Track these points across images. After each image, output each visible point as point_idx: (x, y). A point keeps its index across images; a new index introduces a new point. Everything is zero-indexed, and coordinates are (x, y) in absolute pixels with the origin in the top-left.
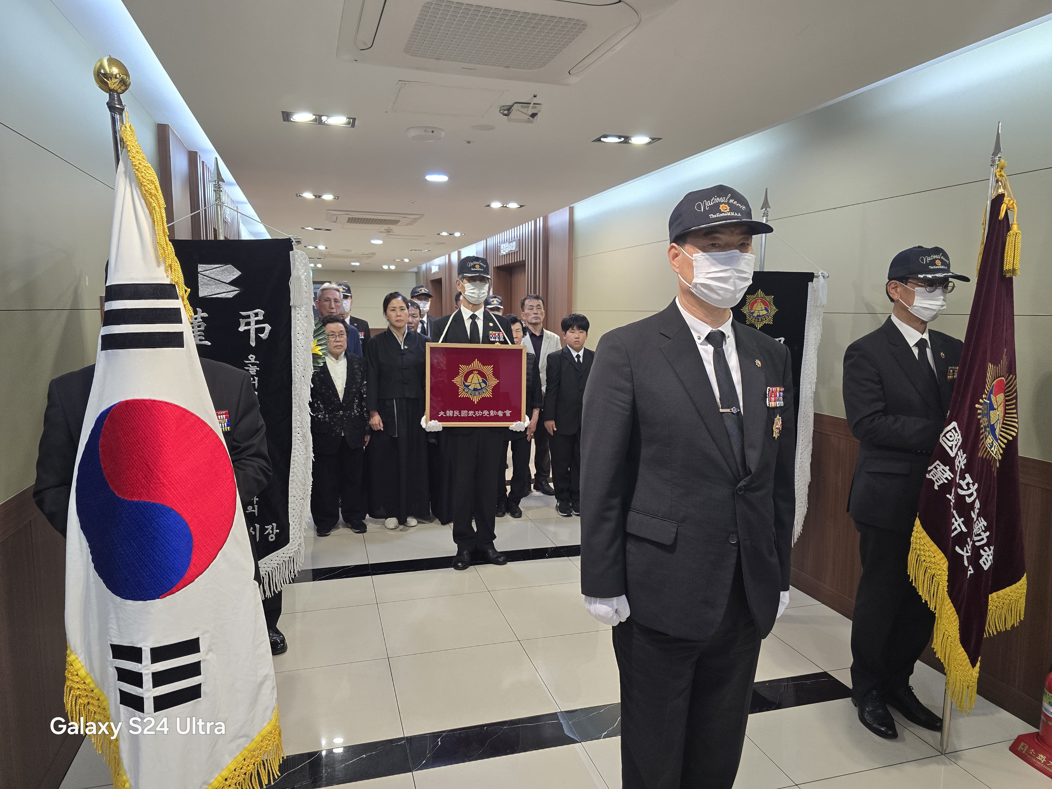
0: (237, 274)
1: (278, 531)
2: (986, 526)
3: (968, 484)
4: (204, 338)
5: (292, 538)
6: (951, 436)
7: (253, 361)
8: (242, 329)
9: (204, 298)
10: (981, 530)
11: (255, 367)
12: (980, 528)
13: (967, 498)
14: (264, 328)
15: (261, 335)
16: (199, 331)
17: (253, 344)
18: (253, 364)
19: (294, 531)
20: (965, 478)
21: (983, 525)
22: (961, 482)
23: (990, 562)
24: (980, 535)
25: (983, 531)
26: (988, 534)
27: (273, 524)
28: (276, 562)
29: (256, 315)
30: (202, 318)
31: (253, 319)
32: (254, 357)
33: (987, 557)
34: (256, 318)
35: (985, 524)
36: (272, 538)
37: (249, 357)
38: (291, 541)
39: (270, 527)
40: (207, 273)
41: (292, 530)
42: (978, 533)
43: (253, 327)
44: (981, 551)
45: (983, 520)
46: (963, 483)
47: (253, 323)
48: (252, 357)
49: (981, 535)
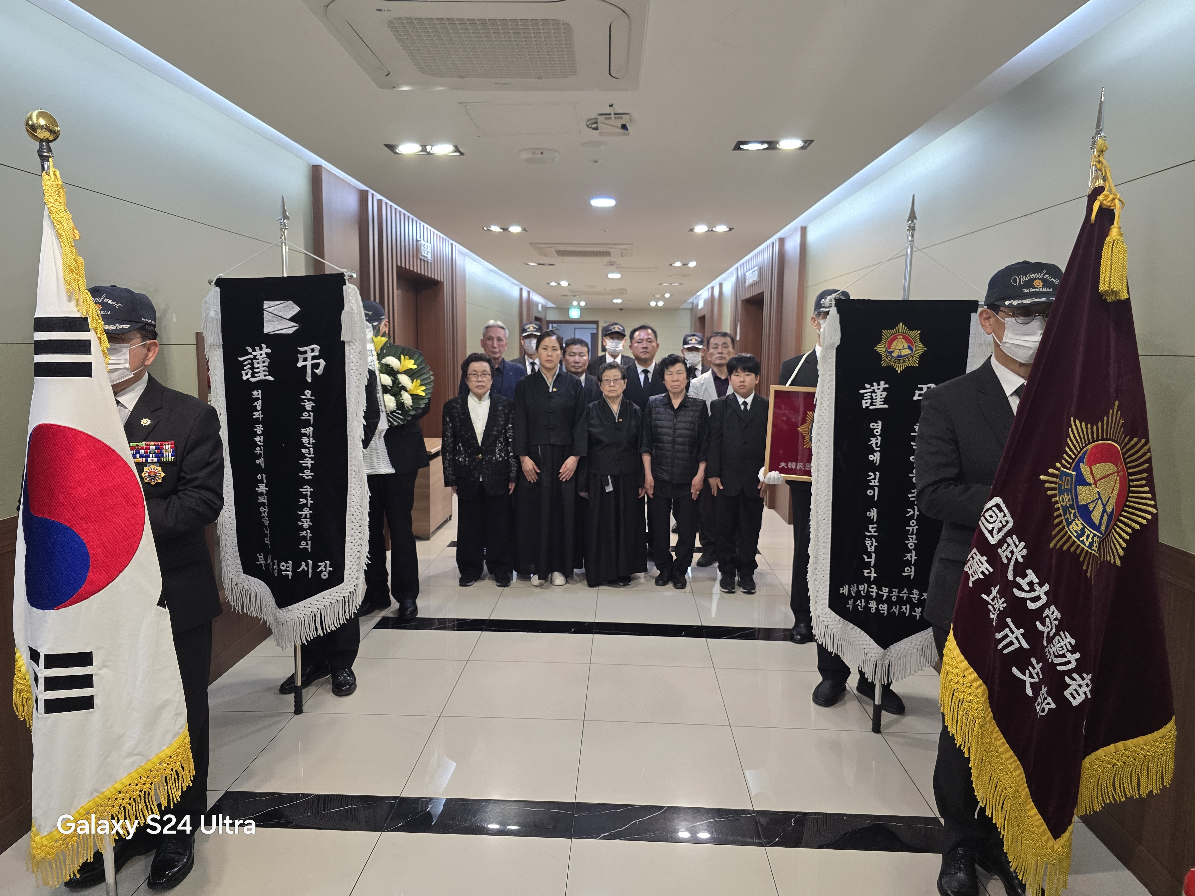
0: (296, 309)
1: (331, 569)
2: (1073, 644)
3: (1031, 584)
4: (268, 374)
5: (347, 578)
6: (991, 516)
7: (309, 396)
8: (300, 364)
9: (268, 334)
10: (1065, 650)
11: (311, 402)
12: (1064, 647)
13: (1028, 602)
14: (319, 364)
15: (316, 371)
16: (264, 366)
17: (309, 379)
18: (309, 400)
19: (351, 571)
20: (1026, 575)
21: (1069, 642)
22: (1018, 579)
23: (1083, 697)
24: (1064, 656)
25: (1068, 651)
26: (1077, 655)
27: (327, 562)
28: (329, 601)
29: (313, 350)
30: (266, 354)
31: (310, 355)
32: (310, 392)
33: (1078, 688)
34: (313, 354)
35: (1073, 642)
36: (325, 576)
37: (306, 392)
38: (346, 580)
39: (323, 564)
40: (270, 310)
41: (348, 570)
42: (1061, 653)
43: (309, 363)
44: (1067, 679)
45: (1068, 636)
46: (1023, 583)
47: (309, 359)
48: (308, 393)
49: (1066, 657)
